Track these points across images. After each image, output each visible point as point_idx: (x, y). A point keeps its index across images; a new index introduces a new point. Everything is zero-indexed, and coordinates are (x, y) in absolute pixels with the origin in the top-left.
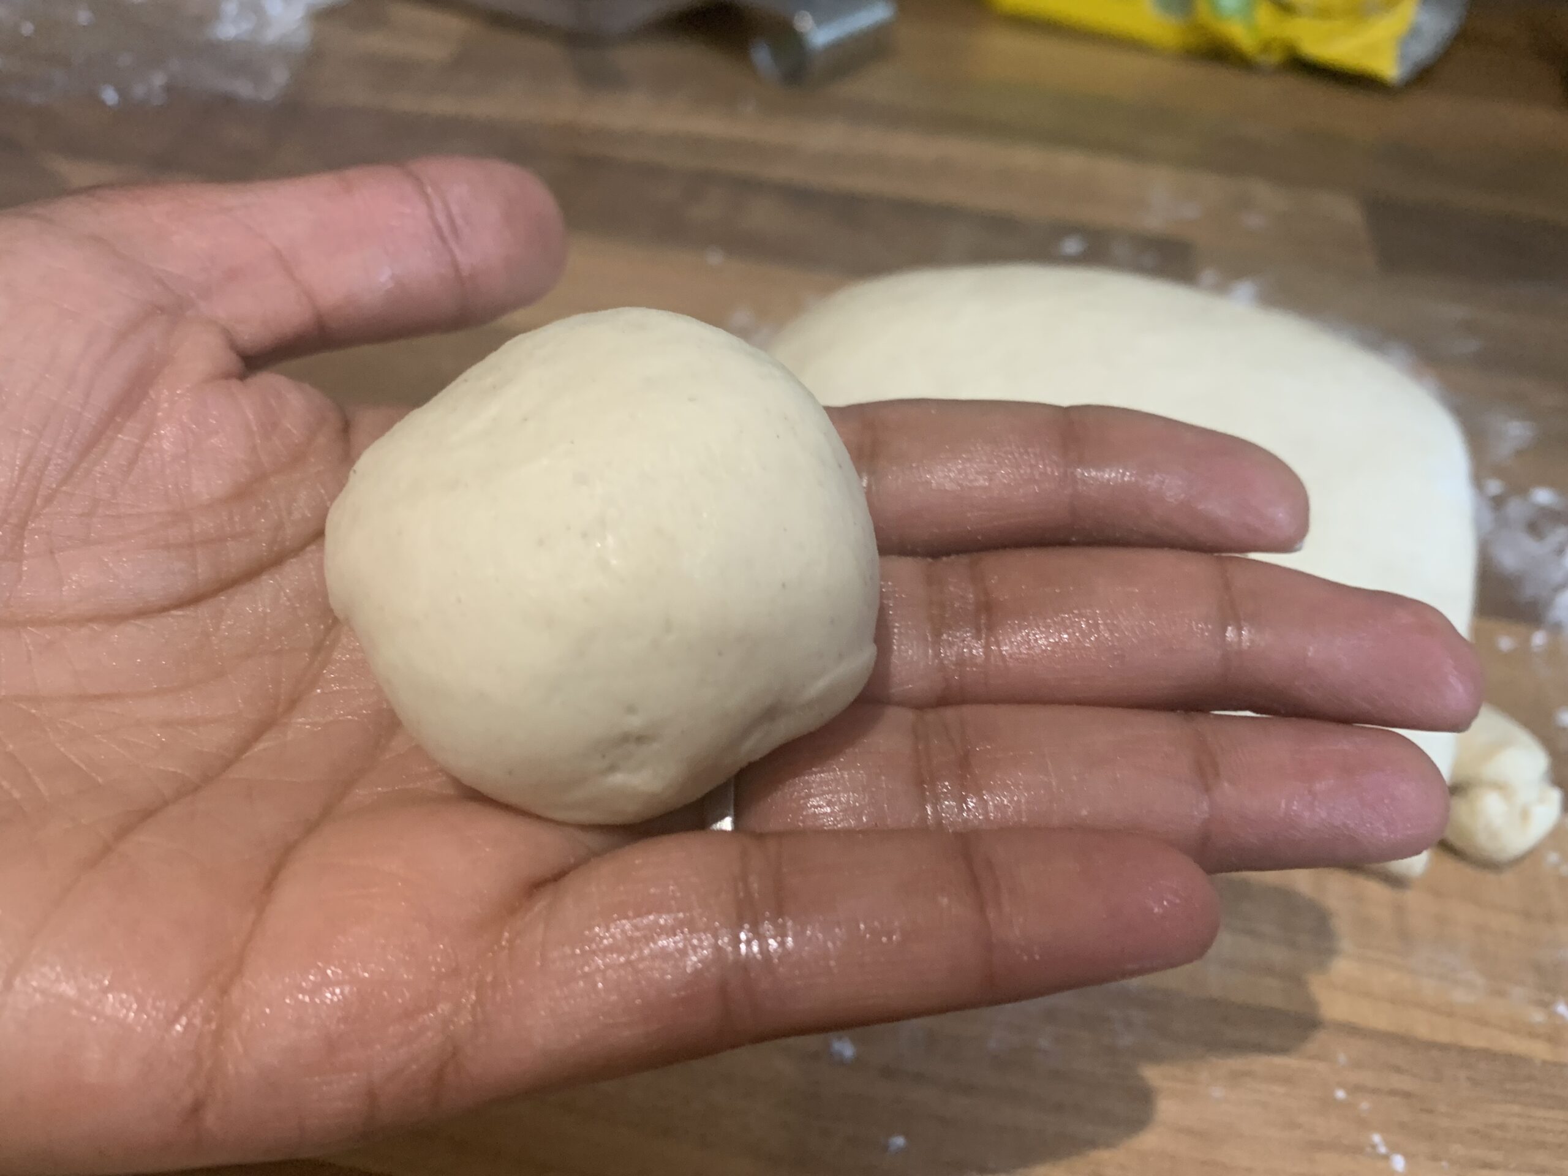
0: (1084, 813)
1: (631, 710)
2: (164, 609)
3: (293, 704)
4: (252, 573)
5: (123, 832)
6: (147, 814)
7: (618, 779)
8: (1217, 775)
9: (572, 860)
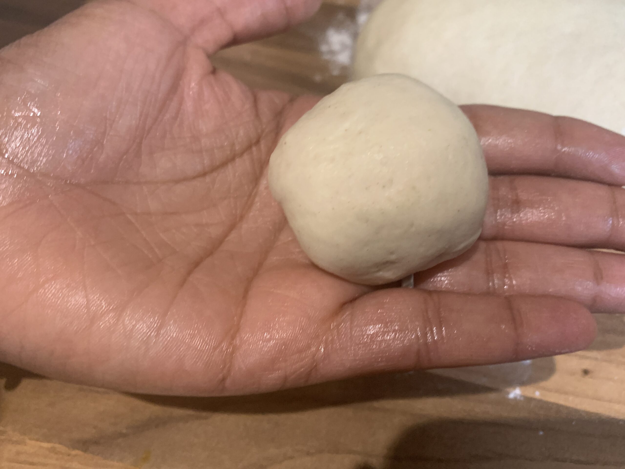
0: (550, 290)
1: (392, 253)
2: (194, 178)
3: (242, 217)
4: (224, 164)
5: (189, 273)
6: (197, 264)
7: (381, 274)
8: (602, 278)
9: (357, 295)
